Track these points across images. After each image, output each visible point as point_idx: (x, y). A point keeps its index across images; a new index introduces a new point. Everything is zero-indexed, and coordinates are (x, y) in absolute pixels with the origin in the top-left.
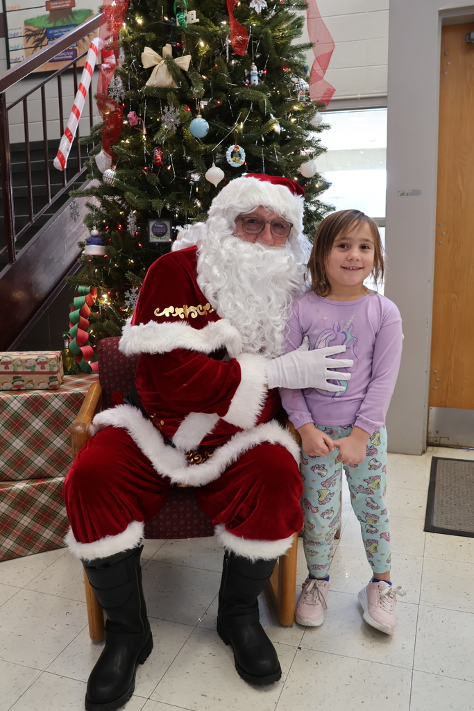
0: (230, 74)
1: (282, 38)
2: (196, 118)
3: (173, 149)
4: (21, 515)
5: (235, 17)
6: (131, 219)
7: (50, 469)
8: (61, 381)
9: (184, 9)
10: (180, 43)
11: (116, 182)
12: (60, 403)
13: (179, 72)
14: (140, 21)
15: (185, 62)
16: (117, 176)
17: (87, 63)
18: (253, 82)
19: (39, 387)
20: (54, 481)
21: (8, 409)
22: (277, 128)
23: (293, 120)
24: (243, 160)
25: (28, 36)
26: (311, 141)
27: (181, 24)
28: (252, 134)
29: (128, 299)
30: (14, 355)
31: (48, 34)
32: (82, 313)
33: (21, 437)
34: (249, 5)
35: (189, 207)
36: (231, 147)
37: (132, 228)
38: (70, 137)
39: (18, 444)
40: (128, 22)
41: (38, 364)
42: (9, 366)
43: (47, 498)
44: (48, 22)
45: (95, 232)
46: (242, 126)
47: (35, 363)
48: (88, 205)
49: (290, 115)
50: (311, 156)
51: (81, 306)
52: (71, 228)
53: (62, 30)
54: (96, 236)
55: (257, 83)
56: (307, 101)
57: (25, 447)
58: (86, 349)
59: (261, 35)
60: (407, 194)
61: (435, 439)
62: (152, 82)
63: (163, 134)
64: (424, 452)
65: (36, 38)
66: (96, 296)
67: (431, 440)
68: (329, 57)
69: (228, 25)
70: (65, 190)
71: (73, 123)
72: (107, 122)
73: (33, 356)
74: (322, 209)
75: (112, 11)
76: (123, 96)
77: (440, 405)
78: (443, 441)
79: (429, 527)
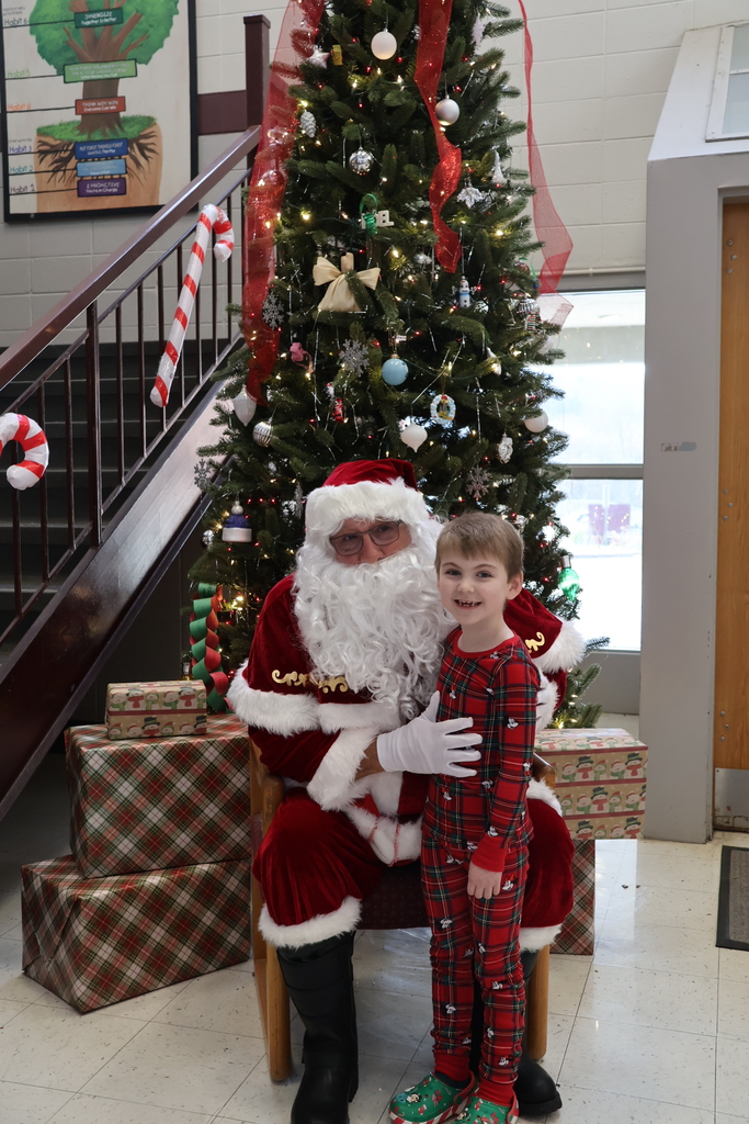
0: (433, 293)
1: (504, 239)
2: (389, 358)
3: (355, 396)
4: (154, 925)
5: (439, 215)
6: (298, 495)
7: (196, 852)
9: (373, 208)
10: (364, 249)
11: (273, 440)
12: (217, 753)
13: (364, 292)
14: (306, 216)
15: (371, 277)
16: (273, 433)
17: (196, 244)
18: (463, 304)
19: (183, 732)
20: (198, 869)
21: (145, 763)
22: (497, 368)
23: (517, 353)
24: (452, 415)
25: (41, 152)
26: (539, 380)
27: (368, 226)
28: (462, 377)
31: (77, 152)
33: (160, 805)
34: (457, 197)
36: (437, 398)
38: (173, 357)
39: (155, 815)
40: (285, 215)
41: (182, 698)
42: (140, 702)
43: (188, 897)
45: (237, 509)
46: (450, 367)
47: (177, 697)
48: (211, 463)
49: (512, 347)
50: (539, 400)
51: (205, 613)
53: (101, 146)
54: (239, 515)
55: (468, 304)
56: (537, 327)
58: (213, 675)
59: (475, 240)
60: (676, 449)
61: (726, 820)
62: (326, 304)
63: (345, 378)
64: (709, 839)
65: (57, 157)
66: (221, 598)
67: (719, 821)
68: (565, 262)
69: (430, 226)
70: (163, 434)
71: (177, 336)
72: (250, 350)
73: (172, 687)
74: (551, 473)
75: (259, 193)
76: (280, 318)
77: (730, 766)
78: (739, 823)
79: (724, 941)
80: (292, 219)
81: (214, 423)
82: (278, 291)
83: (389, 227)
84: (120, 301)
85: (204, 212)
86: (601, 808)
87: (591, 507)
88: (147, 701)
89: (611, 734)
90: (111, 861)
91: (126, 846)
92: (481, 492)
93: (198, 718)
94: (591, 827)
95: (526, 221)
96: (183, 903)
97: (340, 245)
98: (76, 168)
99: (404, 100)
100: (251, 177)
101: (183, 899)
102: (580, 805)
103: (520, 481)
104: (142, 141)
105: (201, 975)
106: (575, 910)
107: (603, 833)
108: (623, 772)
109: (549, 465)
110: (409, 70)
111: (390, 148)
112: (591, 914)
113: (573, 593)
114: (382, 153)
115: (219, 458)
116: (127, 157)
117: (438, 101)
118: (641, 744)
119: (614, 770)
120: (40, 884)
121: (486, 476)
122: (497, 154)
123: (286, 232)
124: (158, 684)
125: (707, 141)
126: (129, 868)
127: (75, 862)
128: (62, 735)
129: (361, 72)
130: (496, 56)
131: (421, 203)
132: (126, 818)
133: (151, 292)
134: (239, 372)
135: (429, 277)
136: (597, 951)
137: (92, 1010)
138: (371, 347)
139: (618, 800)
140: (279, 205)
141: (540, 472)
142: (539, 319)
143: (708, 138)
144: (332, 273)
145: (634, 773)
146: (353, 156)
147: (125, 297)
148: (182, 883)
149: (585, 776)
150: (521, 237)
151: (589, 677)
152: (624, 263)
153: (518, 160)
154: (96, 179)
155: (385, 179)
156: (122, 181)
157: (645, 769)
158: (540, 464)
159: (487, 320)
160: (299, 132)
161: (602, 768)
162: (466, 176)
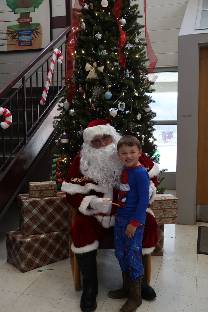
0: (119, 73)
3: (97, 102)
5: (120, 51)
6: (82, 130)
7: (54, 228)
9: (102, 49)
10: (99, 61)
11: (75, 115)
12: (59, 201)
13: (100, 73)
14: (83, 52)
15: (101, 69)
16: (74, 112)
17: (52, 60)
18: (127, 76)
19: (50, 196)
20: (54, 233)
21: (40, 204)
22: (137, 94)
23: (142, 90)
24: (124, 107)
25: (8, 34)
26: (148, 97)
27: (101, 55)
28: (127, 97)
31: (18, 33)
34: (125, 46)
36: (120, 102)
38: (46, 91)
40: (77, 51)
41: (50, 186)
44: (18, 28)
46: (124, 94)
47: (48, 186)
49: (141, 88)
50: (148, 103)
51: (56, 162)
53: (25, 32)
54: (65, 135)
55: (128, 76)
56: (148, 83)
57: (45, 220)
58: (58, 180)
59: (130, 58)
60: (186, 117)
61: (200, 219)
63: (94, 97)
64: (195, 224)
65: (13, 35)
66: (60, 159)
67: (198, 219)
68: (155, 64)
69: (118, 55)
70: (44, 113)
71: (47, 85)
72: (68, 89)
73: (47, 183)
74: (152, 123)
75: (70, 45)
76: (76, 80)
77: (202, 204)
78: (203, 220)
79: (199, 252)
80: (79, 53)
81: (58, 110)
82: (76, 73)
83: (106, 55)
84: (31, 76)
85: (54, 51)
86: (165, 216)
87: (162, 132)
88: (40, 187)
89: (168, 195)
90: (30, 231)
91: (35, 227)
92: (132, 129)
93: (54, 192)
94: (163, 221)
95: (145, 53)
96: (51, 242)
97: (93, 60)
98: (18, 38)
99: (110, 19)
100: (68, 41)
101: (51, 241)
102: (160, 215)
103: (143, 126)
104: (36, 30)
105: (56, 262)
106: (158, 243)
107: (166, 223)
108: (171, 206)
109: (151, 121)
110: (112, 10)
111: (107, 33)
112: (163, 244)
113: (158, 157)
114: (104, 34)
115: (59, 120)
116: (32, 35)
117: (120, 19)
118: (176, 198)
119: (169, 205)
120: (11, 237)
121: (134, 124)
122: (136, 34)
123: (78, 56)
124: (43, 182)
125: (195, 30)
126: (36, 233)
127: (21, 231)
128: (17, 196)
129: (98, 11)
130: (136, 6)
131: (115, 48)
132: (35, 219)
133: (40, 73)
134: (65, 96)
135: (118, 69)
136: (164, 255)
137: (26, 271)
138: (101, 89)
139: (170, 213)
140: (76, 49)
141: (149, 123)
142: (148, 80)
143: (195, 29)
144: (90, 68)
145: (175, 206)
146: (96, 35)
147: (33, 75)
148: (50, 237)
149: (161, 207)
150: (143, 58)
151: (162, 180)
152: (172, 64)
153: (142, 35)
154: (24, 41)
155: (105, 41)
156: (31, 42)
157: (177, 205)
158: (149, 121)
159: (134, 81)
160: (81, 28)
161: (166, 205)
162: (128, 40)
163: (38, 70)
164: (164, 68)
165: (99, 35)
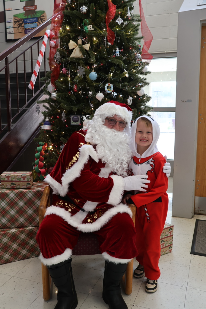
0: (107, 52)
1: (130, 35)
2: (91, 71)
3: (82, 84)
4: (13, 244)
5: (109, 27)
6: (63, 115)
7: (26, 224)
8: (32, 185)
9: (87, 24)
10: (85, 38)
11: (57, 98)
12: (31, 195)
13: (85, 51)
14: (68, 28)
15: (87, 46)
16: (57, 96)
17: (43, 41)
18: (117, 55)
19: (22, 188)
20: (28, 228)
21: (9, 197)
22: (127, 75)
23: (134, 71)
24: (112, 90)
25: (15, 22)
26: (142, 80)
27: (86, 31)
28: (116, 78)
29: (61, 149)
30: (12, 173)
31: (24, 22)
32: (41, 154)
33: (14, 209)
34: (115, 21)
35: (88, 110)
36: (107, 84)
37: (64, 119)
38: (36, 75)
39: (12, 212)
40: (63, 29)
41: (22, 177)
42: (10, 178)
43: (24, 236)
44: (24, 16)
45: (47, 119)
46: (112, 75)
47: (20, 177)
48: (44, 106)
49: (133, 69)
50: (142, 86)
51: (40, 151)
52: (35, 114)
53: (31, 20)
54: (48, 121)
55: (118, 55)
56: (140, 63)
57: (16, 214)
58: (41, 170)
59: (121, 35)
60: (185, 102)
61: (198, 211)
62: (73, 55)
64: (192, 217)
65: (19, 23)
66: (47, 146)
67: (196, 212)
69: (106, 30)
70: (33, 98)
71: (37, 69)
72: (53, 71)
75: (56, 22)
77: (200, 196)
78: (202, 212)
79: (193, 252)
80: (65, 29)
81: (45, 94)
82: (60, 51)
83: (93, 30)
84: (17, 57)
85: (46, 32)
91: (4, 221)
95: (138, 29)
98: (24, 26)
103: (134, 111)
104: (41, 18)
109: (146, 106)
111: (93, 4)
114: (90, 6)
122: (129, 8)
123: (63, 34)
125: (198, 6)
126: (5, 227)
132: (3, 212)
138: (86, 68)
140: (61, 26)
141: (142, 108)
142: (141, 60)
144: (75, 45)
146: (81, 7)
147: (19, 56)
150: (136, 35)
152: (175, 50)
153: (136, 11)
160: (68, 3)
162: (118, 15)
163: (25, 51)
164: (167, 53)
165: (84, 9)
